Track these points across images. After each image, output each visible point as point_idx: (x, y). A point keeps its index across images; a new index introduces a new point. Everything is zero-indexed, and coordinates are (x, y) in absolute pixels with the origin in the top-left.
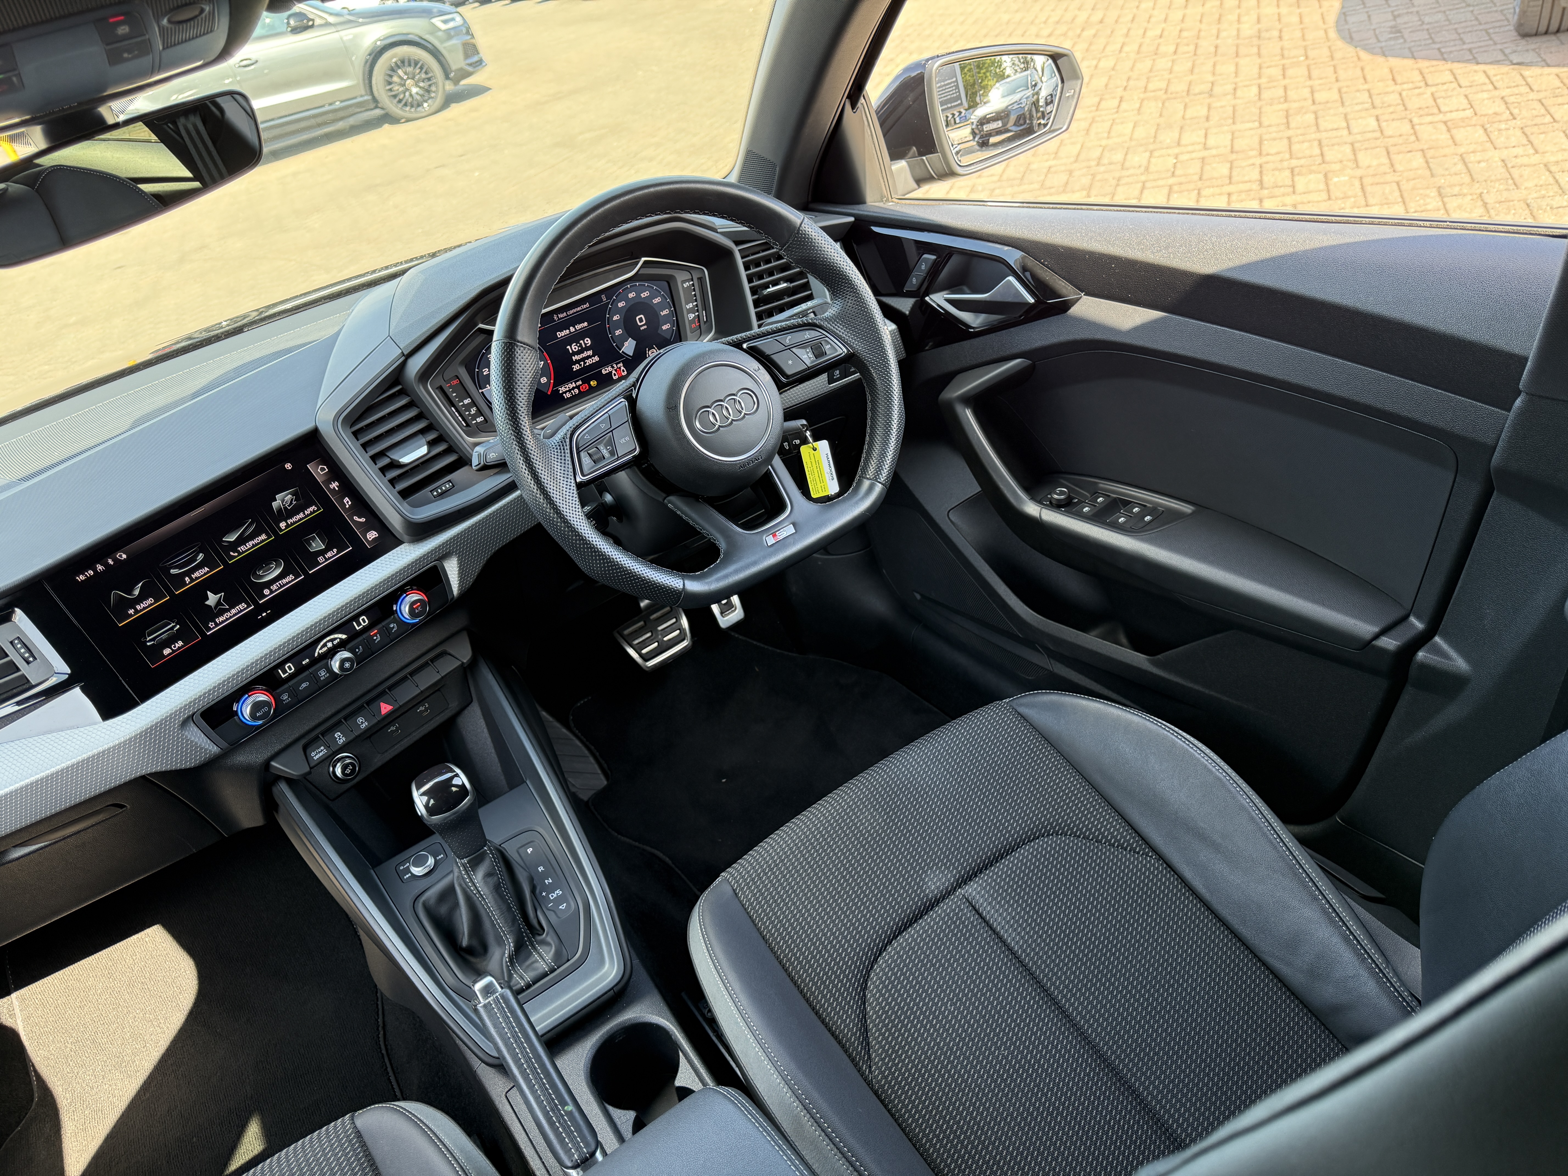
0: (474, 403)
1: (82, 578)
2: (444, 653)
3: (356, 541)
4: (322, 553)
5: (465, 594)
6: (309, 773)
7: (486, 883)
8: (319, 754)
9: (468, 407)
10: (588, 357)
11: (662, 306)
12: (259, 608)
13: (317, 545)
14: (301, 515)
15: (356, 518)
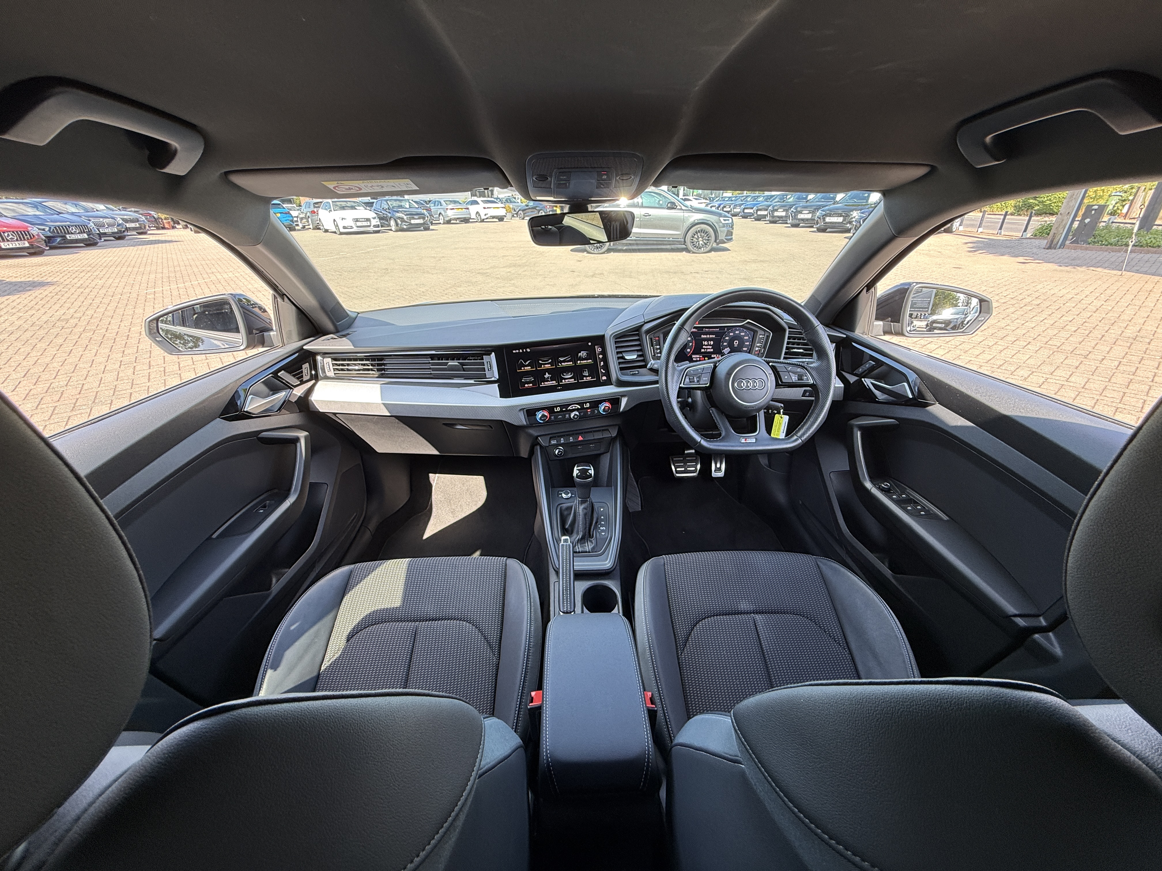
0: (660, 349)
1: (514, 352)
2: (608, 430)
3: (598, 378)
4: (586, 376)
5: (624, 412)
6: (548, 447)
7: (583, 511)
8: (554, 442)
9: (657, 349)
10: (709, 348)
11: (747, 341)
12: (559, 385)
13: (586, 373)
14: (586, 361)
15: (602, 370)
